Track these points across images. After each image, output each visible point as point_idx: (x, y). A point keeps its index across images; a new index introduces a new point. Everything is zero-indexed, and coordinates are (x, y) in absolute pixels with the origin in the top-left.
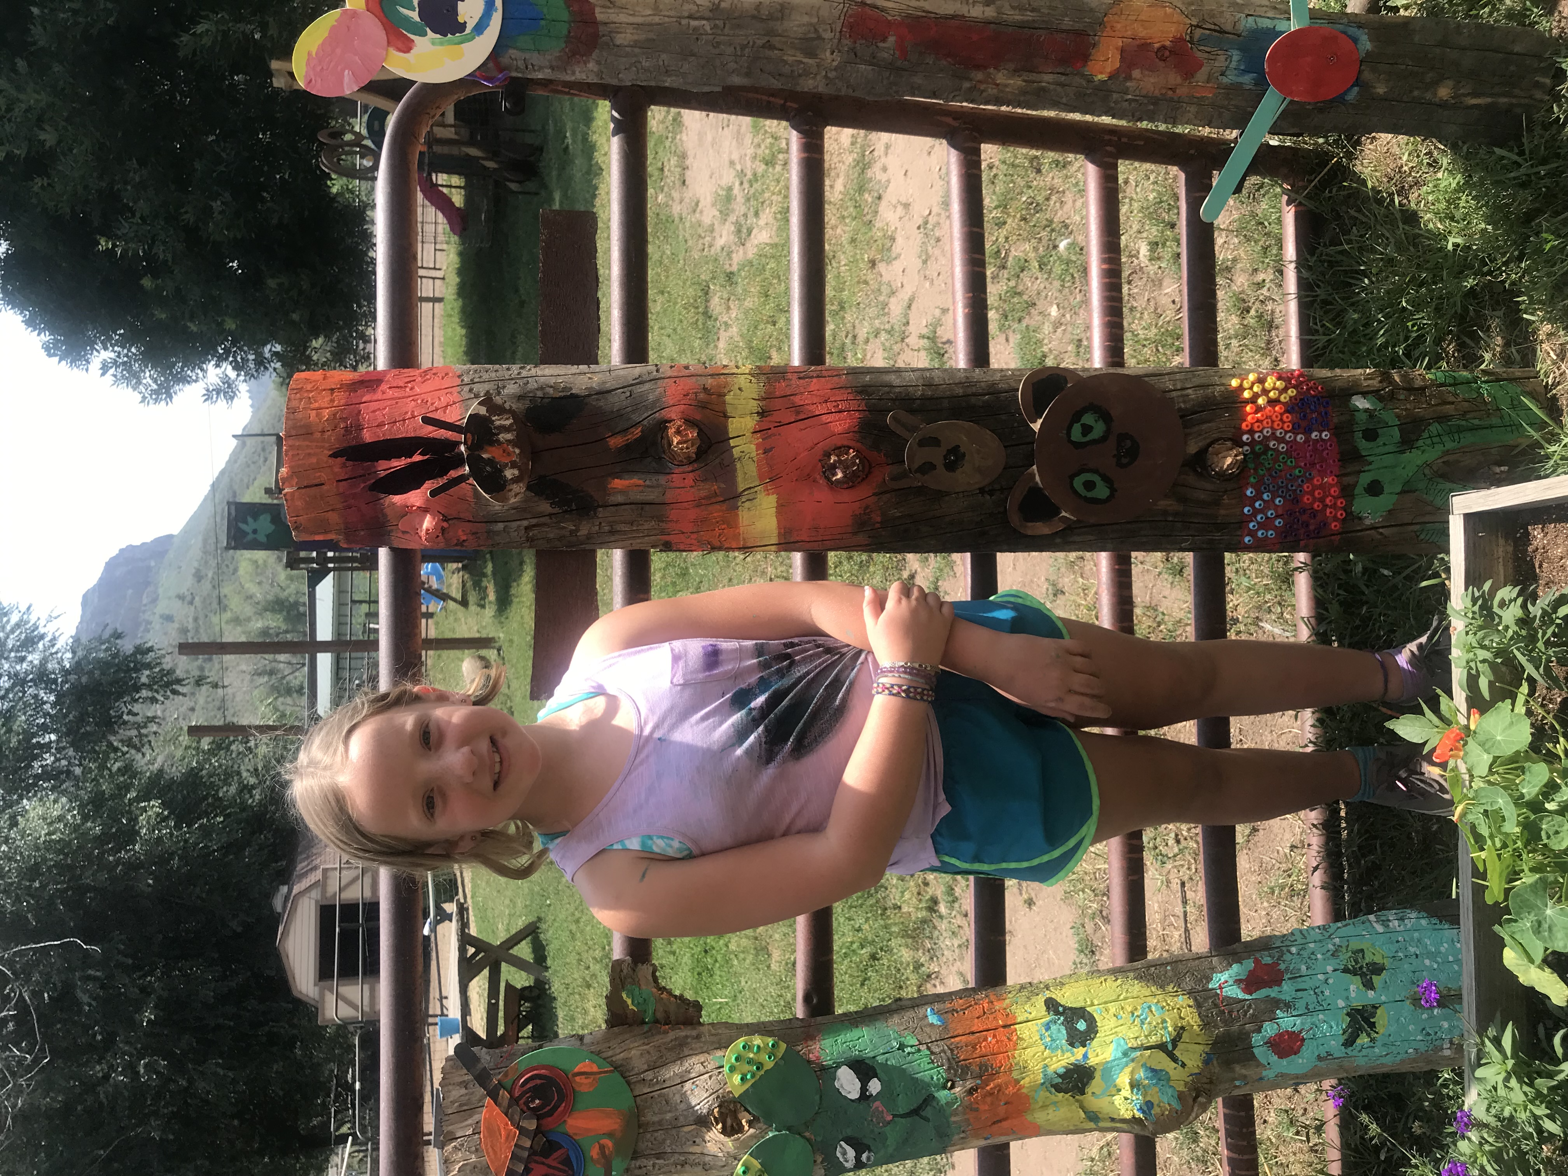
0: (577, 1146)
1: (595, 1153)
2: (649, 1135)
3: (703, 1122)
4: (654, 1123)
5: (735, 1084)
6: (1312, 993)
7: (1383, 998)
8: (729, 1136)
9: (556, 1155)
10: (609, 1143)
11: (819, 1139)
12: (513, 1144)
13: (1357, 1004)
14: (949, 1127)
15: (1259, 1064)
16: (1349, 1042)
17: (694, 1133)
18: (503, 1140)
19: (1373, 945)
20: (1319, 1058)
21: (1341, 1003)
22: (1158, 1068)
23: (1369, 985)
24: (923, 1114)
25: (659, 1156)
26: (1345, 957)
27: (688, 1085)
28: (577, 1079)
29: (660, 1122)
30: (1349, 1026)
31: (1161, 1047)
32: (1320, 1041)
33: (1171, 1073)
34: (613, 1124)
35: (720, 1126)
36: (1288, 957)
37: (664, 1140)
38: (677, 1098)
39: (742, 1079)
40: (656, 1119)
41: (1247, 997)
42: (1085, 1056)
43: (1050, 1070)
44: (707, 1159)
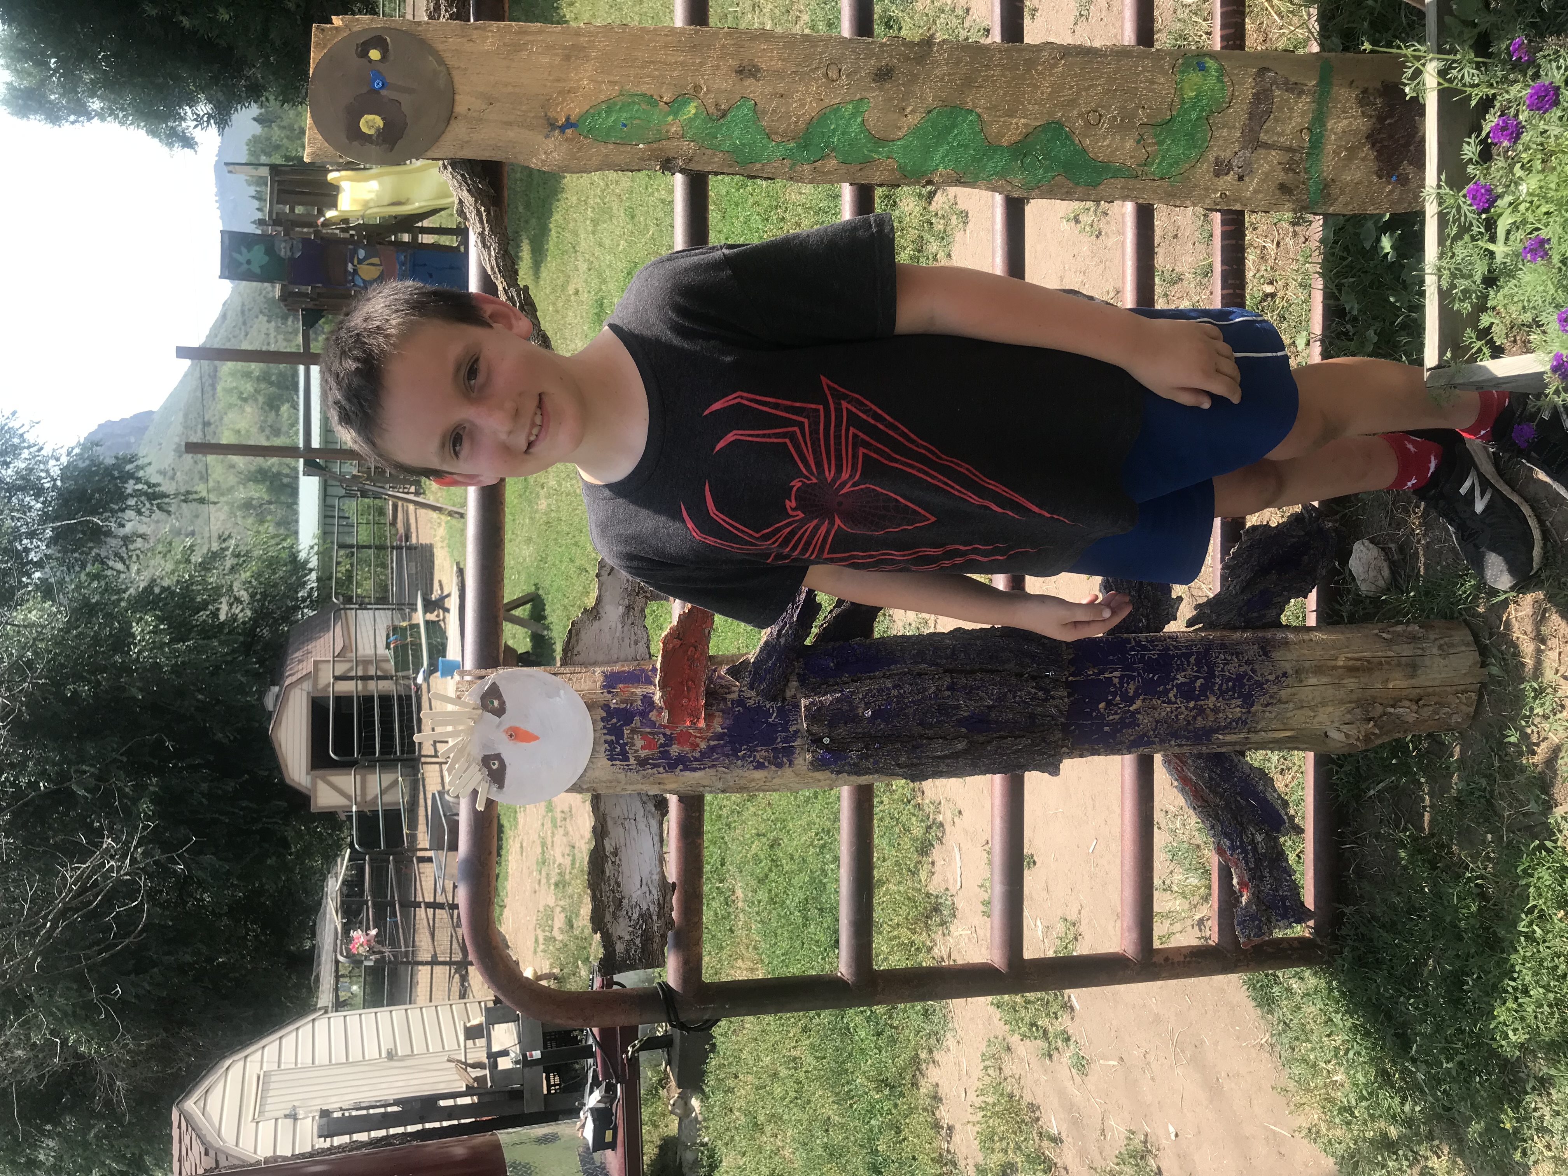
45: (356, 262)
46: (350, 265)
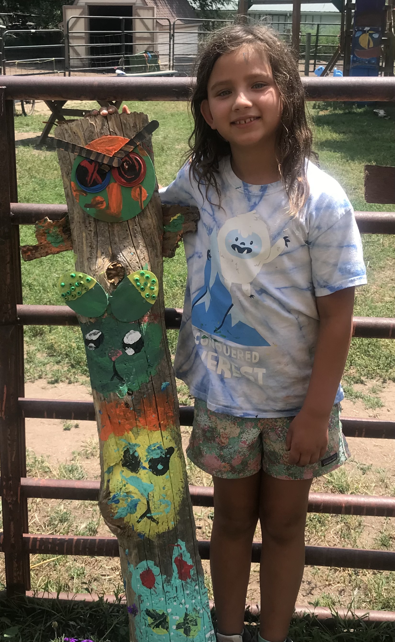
0: (103, 188)
1: (99, 198)
2: (107, 228)
3: (113, 258)
4: (113, 231)
5: (134, 276)
6: (175, 595)
7: (172, 633)
8: (106, 272)
9: (99, 177)
10: (104, 206)
11: (103, 320)
12: (105, 153)
13: (169, 619)
14: (108, 391)
15: (137, 563)
16: (148, 613)
17: (108, 253)
18: (107, 148)
19: (199, 631)
20: (140, 596)
21: (169, 611)
22: (137, 508)
23: (179, 627)
24: (115, 378)
25: (96, 234)
26: (193, 615)
27: (133, 250)
28: (138, 189)
29: (114, 234)
30: (157, 614)
31: (149, 510)
32: (149, 597)
33: (135, 515)
34: (114, 208)
35: (112, 267)
36: (194, 584)
37: (104, 237)
38: (126, 244)
39: (137, 280)
40: (115, 232)
41: (173, 560)
42: (144, 468)
43: (137, 449)
44: (94, 260)
45: (370, 32)
46: (369, 28)
